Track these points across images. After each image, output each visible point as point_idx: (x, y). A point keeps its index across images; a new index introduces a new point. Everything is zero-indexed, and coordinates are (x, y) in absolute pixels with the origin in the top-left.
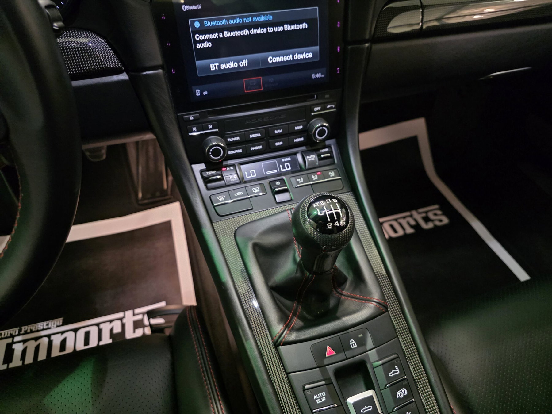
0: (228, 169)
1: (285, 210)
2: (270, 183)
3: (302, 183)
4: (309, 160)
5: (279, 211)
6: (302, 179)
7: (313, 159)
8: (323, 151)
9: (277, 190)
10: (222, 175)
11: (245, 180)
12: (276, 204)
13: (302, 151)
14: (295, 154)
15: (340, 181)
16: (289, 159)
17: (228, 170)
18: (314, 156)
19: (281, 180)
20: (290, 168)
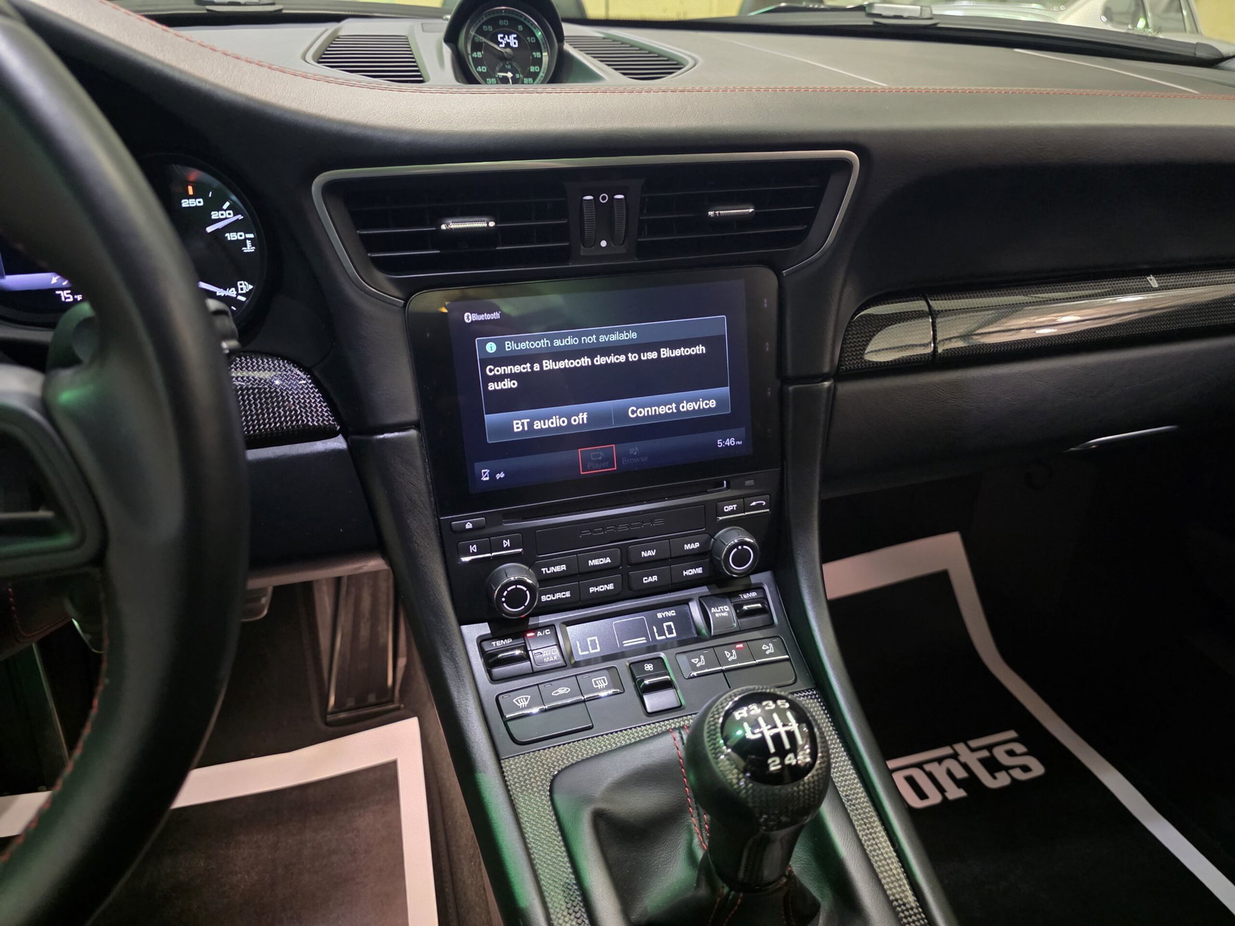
0: (539, 634)
1: (667, 732)
2: (631, 666)
3: (702, 668)
4: (717, 615)
5: (651, 733)
6: (702, 657)
7: (725, 614)
8: (746, 596)
9: (647, 682)
10: (524, 648)
11: (577, 659)
12: (645, 717)
13: (701, 595)
14: (686, 602)
15: (788, 663)
16: (672, 613)
17: (540, 637)
18: (726, 608)
19: (656, 661)
20: (675, 634)
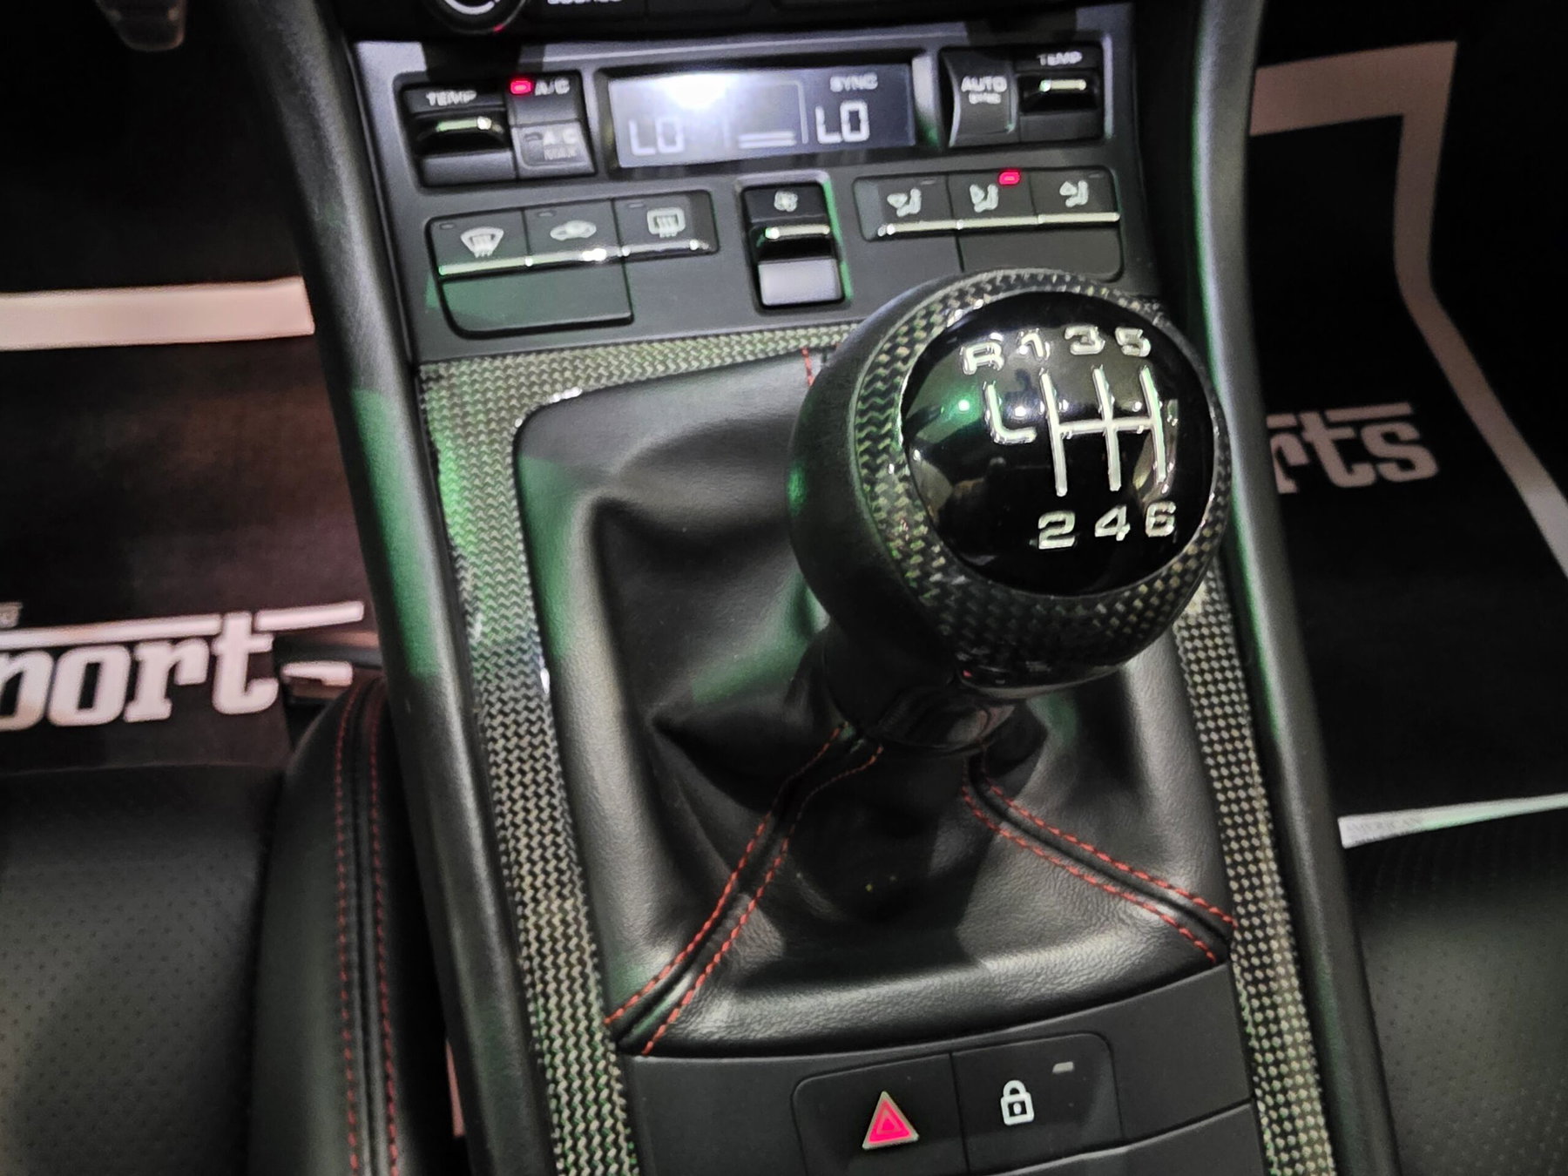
0: (542, 88)
1: (797, 354)
2: (748, 196)
3: (910, 218)
4: (974, 99)
5: (762, 351)
6: (916, 194)
7: (994, 99)
8: (1054, 60)
9: (773, 233)
10: (502, 118)
11: (624, 162)
12: (753, 313)
13: (946, 44)
14: (905, 57)
15: (1110, 235)
16: (867, 81)
17: (543, 96)
18: (1000, 83)
19: (806, 190)
20: (864, 134)
